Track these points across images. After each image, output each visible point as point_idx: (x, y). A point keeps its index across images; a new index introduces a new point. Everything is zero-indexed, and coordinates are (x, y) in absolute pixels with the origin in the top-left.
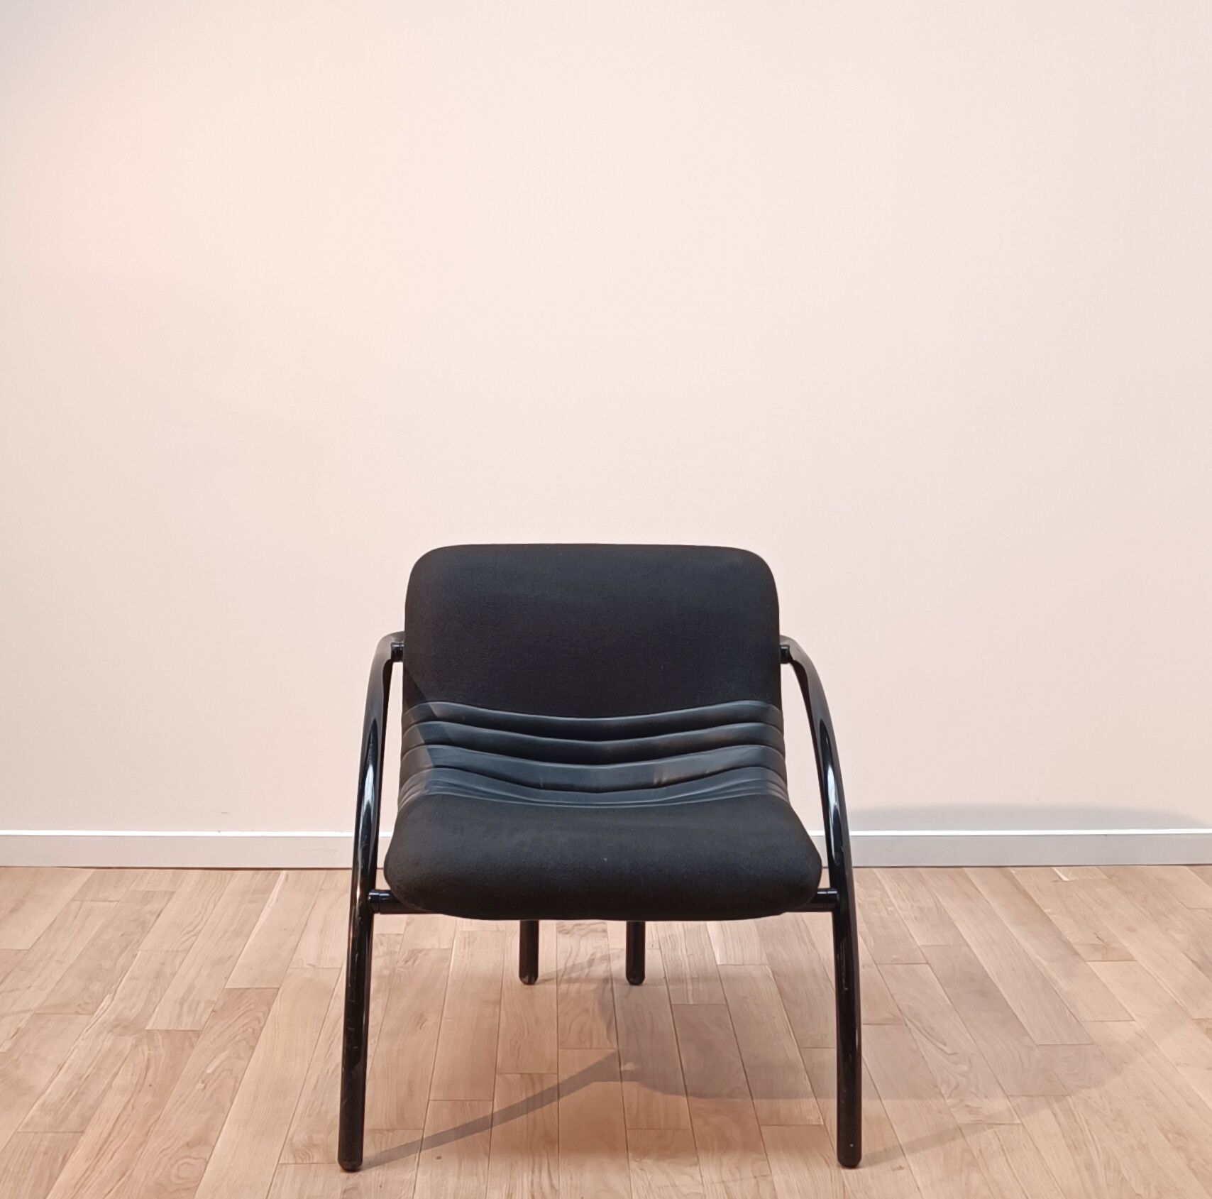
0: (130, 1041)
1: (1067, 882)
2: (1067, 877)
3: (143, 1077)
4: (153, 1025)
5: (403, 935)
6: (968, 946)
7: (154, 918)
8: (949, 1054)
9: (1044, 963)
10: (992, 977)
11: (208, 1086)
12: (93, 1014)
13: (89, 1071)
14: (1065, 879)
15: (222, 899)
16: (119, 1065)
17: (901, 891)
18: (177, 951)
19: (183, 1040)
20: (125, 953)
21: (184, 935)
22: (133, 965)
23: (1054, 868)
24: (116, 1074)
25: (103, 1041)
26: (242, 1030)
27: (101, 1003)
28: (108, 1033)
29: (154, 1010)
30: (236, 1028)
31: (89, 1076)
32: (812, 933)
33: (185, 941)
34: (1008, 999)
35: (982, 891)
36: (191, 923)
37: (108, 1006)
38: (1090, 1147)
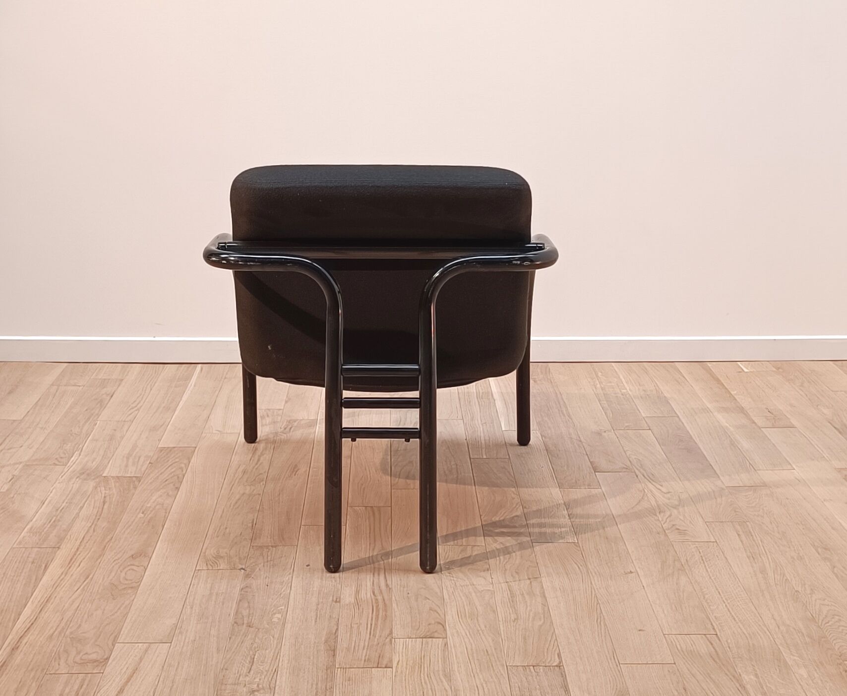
0: (92, 484)
1: (746, 372)
2: (747, 369)
3: (100, 510)
4: (108, 473)
5: (283, 409)
6: (678, 417)
7: (108, 398)
8: (665, 493)
9: (732, 429)
10: (695, 439)
11: (146, 516)
12: (66, 465)
13: (64, 504)
14: (746, 370)
15: (156, 385)
16: (85, 500)
17: (631, 379)
18: (125, 421)
19: (129, 483)
20: (89, 422)
21: (130, 410)
22: (94, 431)
23: (738, 363)
24: (82, 508)
25: (73, 484)
26: (170, 477)
27: (72, 457)
28: (77, 478)
29: (109, 462)
30: (167, 475)
31: (63, 508)
33: (131, 414)
34: (705, 453)
35: (688, 379)
36: (135, 402)
37: (77, 459)
38: (763, 558)
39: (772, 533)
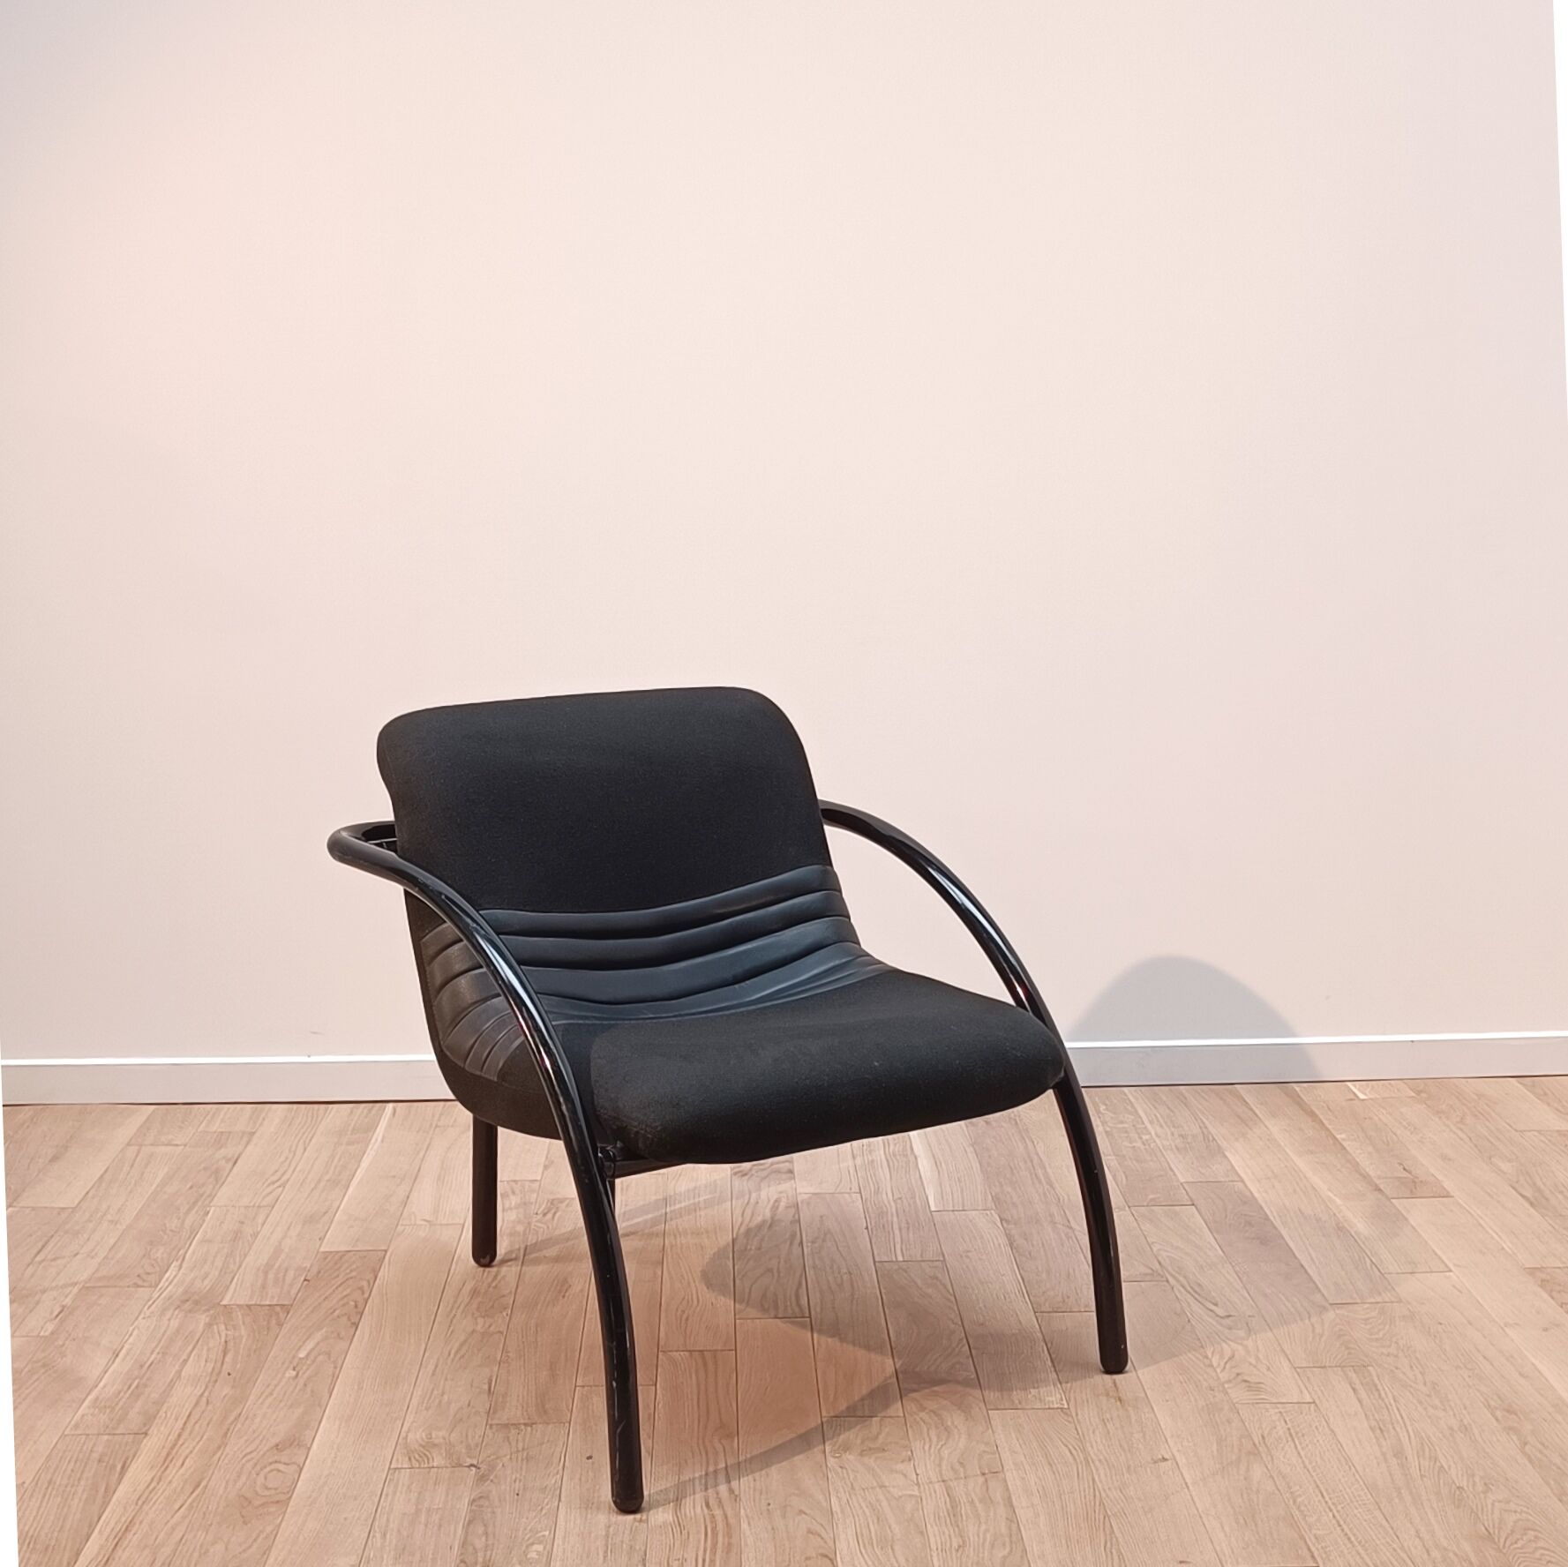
0: (203, 1319)
1: (1363, 1100)
2: (1365, 1094)
3: (219, 1364)
4: (231, 1300)
5: (540, 1180)
6: (1243, 1181)
7: (231, 1164)
9: (1339, 1201)
10: (1272, 1218)
11: (300, 1373)
12: (156, 1287)
13: (153, 1356)
14: (1362, 1096)
15: (313, 1141)
16: (190, 1348)
17: (1158, 1115)
18: (259, 1207)
19: (269, 1316)
20: (195, 1210)
21: (269, 1185)
22: (204, 1225)
23: (1349, 1084)
24: (185, 1361)
25: (169, 1320)
26: (341, 1303)
27: (167, 1271)
28: (176, 1309)
29: (232, 1279)
30: (335, 1301)
31: (151, 1365)
32: (1049, 1170)
33: (271, 1193)
34: (1292, 1245)
35: (1260, 1115)
36: (276, 1171)
37: (175, 1276)
38: (1398, 1429)
39: (1414, 1385)
